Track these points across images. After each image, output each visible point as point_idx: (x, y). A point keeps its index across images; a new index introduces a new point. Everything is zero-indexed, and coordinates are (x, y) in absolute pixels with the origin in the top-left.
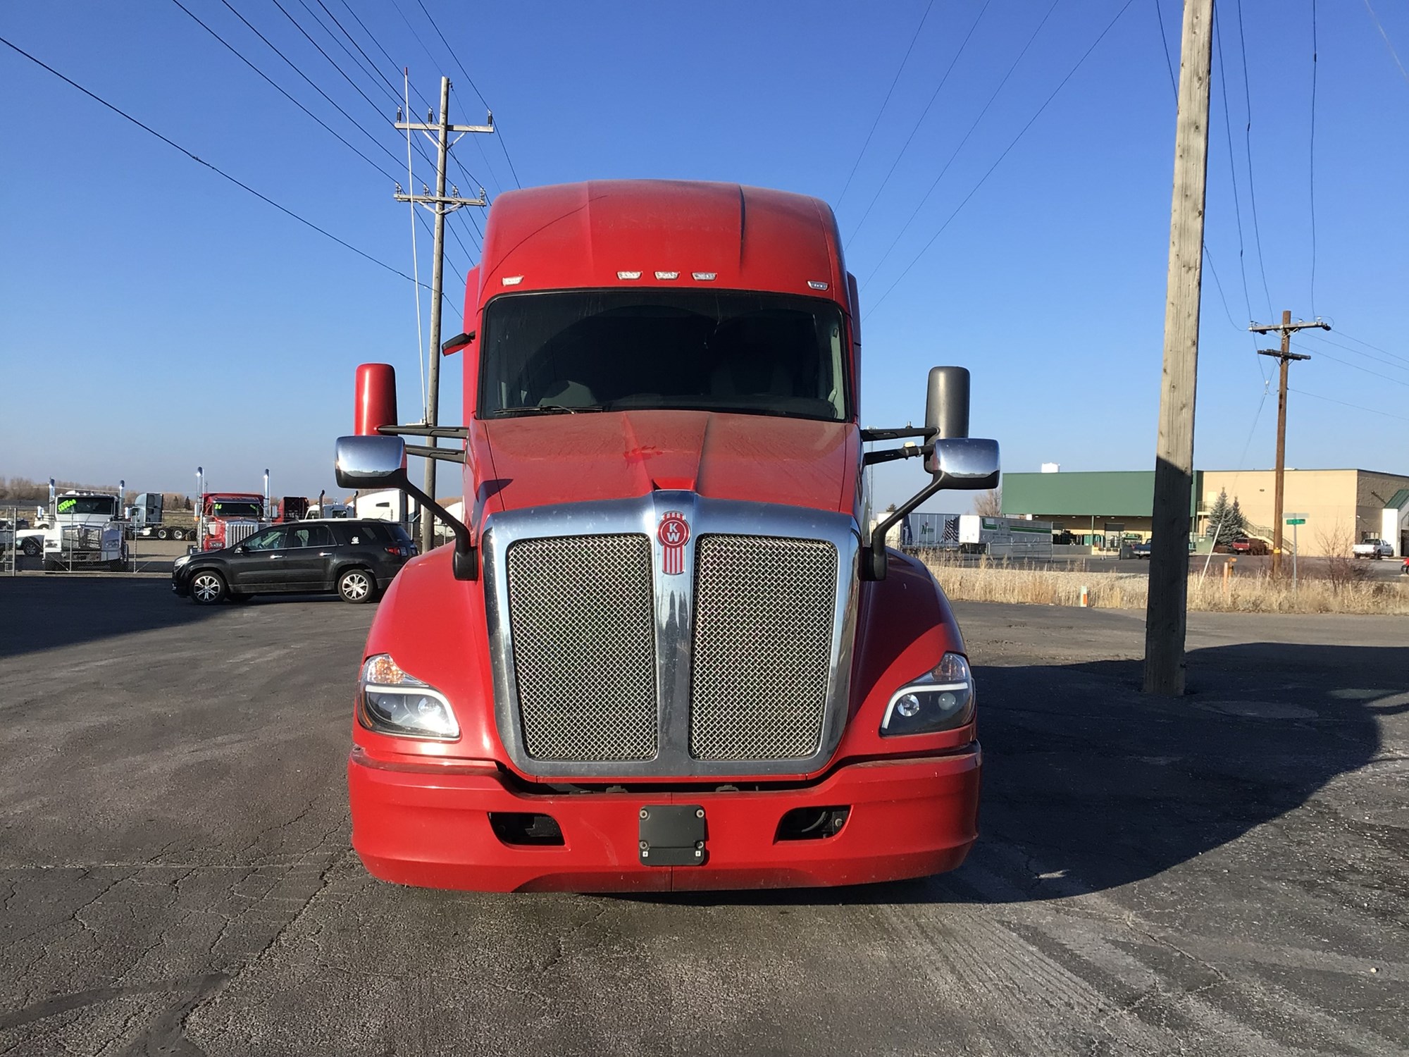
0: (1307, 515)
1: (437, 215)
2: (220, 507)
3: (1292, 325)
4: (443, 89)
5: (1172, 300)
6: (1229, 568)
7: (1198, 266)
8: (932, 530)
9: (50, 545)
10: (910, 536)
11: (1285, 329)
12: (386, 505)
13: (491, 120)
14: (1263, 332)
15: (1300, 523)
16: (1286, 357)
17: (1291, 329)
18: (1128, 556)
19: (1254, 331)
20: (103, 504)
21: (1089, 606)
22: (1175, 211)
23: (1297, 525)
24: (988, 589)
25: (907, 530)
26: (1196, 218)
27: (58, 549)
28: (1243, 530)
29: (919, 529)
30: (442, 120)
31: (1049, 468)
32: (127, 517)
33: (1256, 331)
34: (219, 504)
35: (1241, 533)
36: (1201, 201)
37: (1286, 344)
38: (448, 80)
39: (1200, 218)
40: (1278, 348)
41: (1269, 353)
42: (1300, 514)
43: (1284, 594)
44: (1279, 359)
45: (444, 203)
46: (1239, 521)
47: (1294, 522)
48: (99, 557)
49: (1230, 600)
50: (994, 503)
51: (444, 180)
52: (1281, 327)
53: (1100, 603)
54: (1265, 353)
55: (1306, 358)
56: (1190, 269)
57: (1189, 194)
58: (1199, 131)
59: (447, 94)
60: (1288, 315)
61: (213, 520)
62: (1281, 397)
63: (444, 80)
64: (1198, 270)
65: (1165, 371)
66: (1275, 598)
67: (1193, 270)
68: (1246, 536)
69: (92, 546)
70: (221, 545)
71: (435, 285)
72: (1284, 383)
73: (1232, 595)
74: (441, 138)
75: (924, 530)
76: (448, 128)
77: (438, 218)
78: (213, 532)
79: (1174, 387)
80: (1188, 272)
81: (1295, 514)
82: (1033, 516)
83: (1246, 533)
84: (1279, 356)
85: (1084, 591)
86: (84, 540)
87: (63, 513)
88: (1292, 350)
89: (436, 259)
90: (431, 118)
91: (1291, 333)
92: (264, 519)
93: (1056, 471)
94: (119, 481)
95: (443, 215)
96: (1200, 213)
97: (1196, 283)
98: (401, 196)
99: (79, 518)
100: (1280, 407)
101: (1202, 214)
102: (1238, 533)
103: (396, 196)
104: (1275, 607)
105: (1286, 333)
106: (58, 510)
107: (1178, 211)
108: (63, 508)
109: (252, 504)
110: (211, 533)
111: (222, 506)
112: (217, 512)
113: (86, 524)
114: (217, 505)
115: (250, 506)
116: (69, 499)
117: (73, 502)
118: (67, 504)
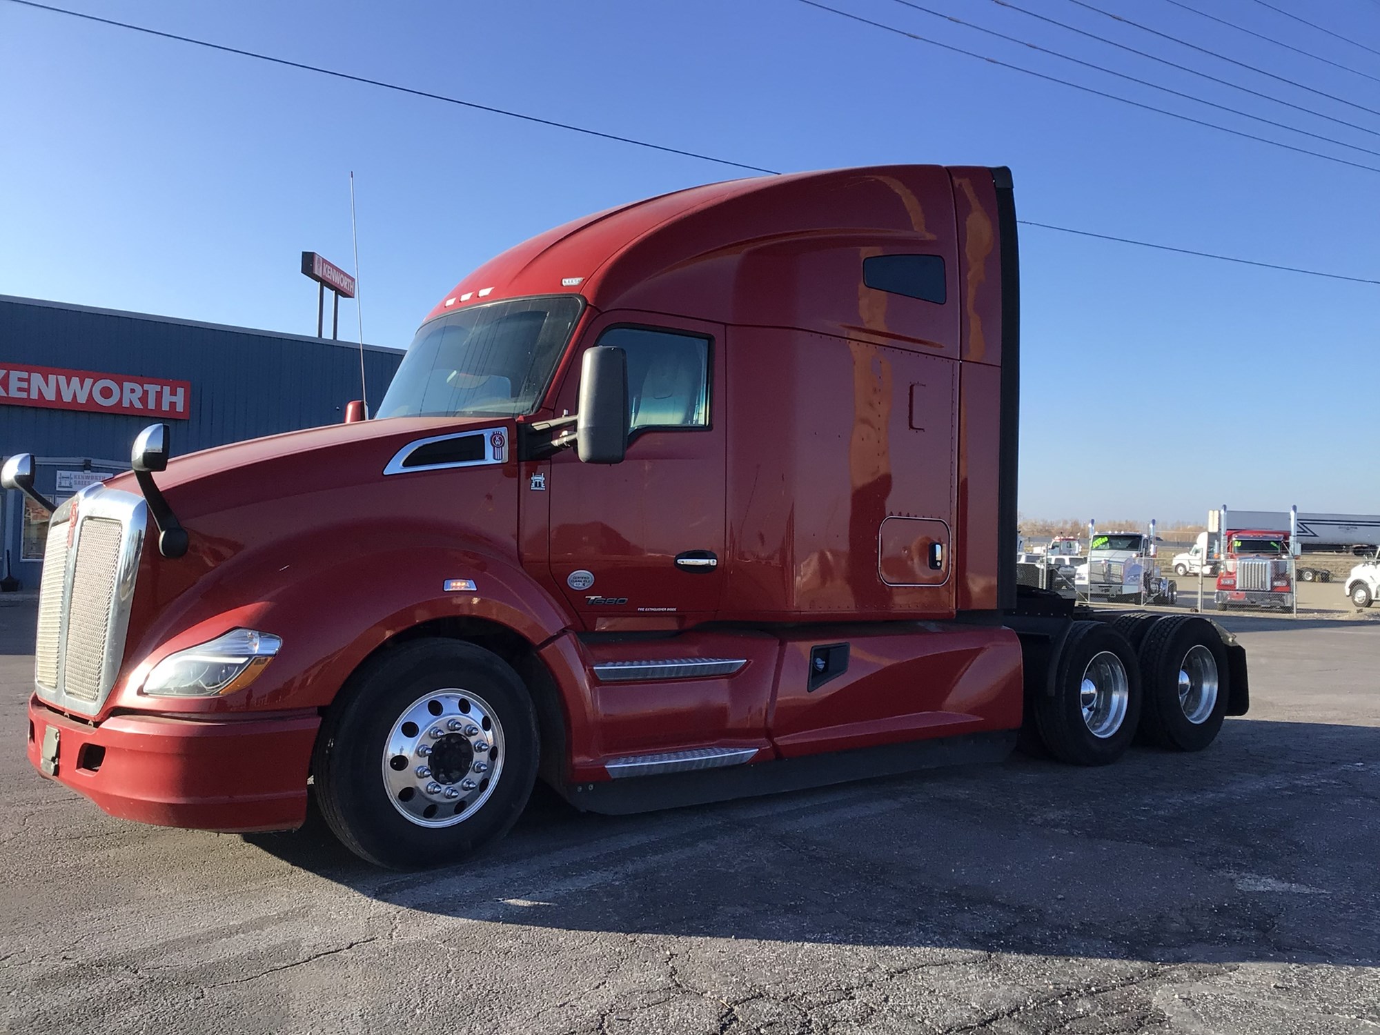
2: (1239, 544)
9: (1080, 578)
20: (1134, 542)
27: (1086, 582)
32: (1152, 554)
34: (1239, 541)
48: (1121, 590)
61: (1232, 557)
69: (1115, 580)
70: (1232, 583)
86: (1108, 573)
87: (1097, 549)
92: (1284, 557)
94: (1151, 520)
99: (1106, 554)
106: (1092, 547)
108: (1096, 545)
109: (1274, 541)
110: (1229, 570)
111: (1242, 544)
112: (1236, 549)
113: (1111, 560)
114: (1237, 542)
115: (1272, 543)
116: (1102, 537)
117: (1106, 539)
118: (1101, 541)
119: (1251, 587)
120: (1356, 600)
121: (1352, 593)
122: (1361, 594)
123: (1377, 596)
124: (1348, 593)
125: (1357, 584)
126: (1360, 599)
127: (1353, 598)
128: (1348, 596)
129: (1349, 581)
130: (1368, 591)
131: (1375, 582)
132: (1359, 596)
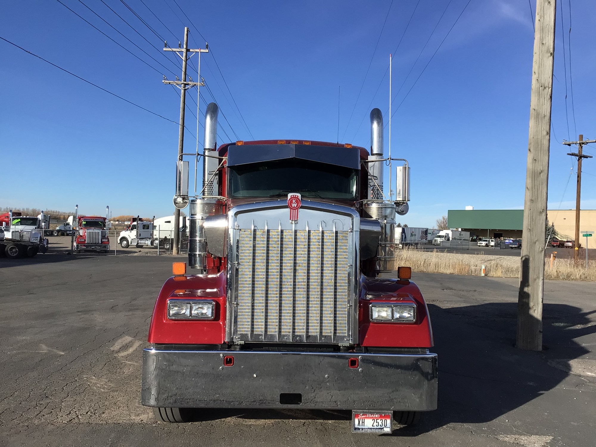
0: (593, 232)
1: (182, 90)
2: (85, 223)
3: (584, 141)
4: (186, 33)
5: (534, 107)
6: (553, 256)
7: (550, 86)
8: (415, 235)
10: (405, 237)
11: (580, 143)
12: (169, 222)
13: (207, 47)
14: (569, 145)
15: (589, 236)
16: (581, 157)
17: (583, 143)
18: (504, 247)
19: (565, 144)
21: (486, 275)
22: (535, 53)
23: (588, 237)
24: (437, 265)
25: (404, 235)
26: (549, 57)
28: (556, 237)
29: (410, 235)
30: (185, 47)
31: (469, 208)
33: (566, 144)
34: (85, 221)
35: (555, 238)
36: (552, 47)
37: (581, 151)
38: (188, 29)
39: (551, 58)
40: (577, 152)
41: (573, 155)
42: (590, 232)
43: (582, 271)
44: (578, 158)
45: (185, 84)
46: (554, 232)
47: (587, 236)
49: (555, 274)
50: (445, 223)
51: (185, 74)
52: (578, 142)
53: (491, 274)
54: (570, 155)
55: (590, 157)
56: (545, 88)
57: (544, 42)
58: (550, 5)
59: (187, 35)
60: (581, 137)
61: (82, 229)
62: (578, 177)
63: (186, 29)
64: (550, 89)
65: (530, 150)
66: (578, 272)
67: (547, 88)
68: (558, 239)
70: (84, 240)
71: (181, 122)
72: (580, 169)
73: (556, 271)
74: (184, 54)
75: (412, 235)
76: (188, 50)
77: (182, 91)
78: (81, 234)
79: (535, 160)
80: (544, 90)
81: (587, 232)
82: (462, 229)
83: (558, 238)
84: (577, 156)
85: (483, 267)
88: (584, 153)
89: (181, 110)
90: (180, 46)
91: (583, 145)
92: (105, 228)
93: (472, 209)
94: (41, 211)
95: (185, 90)
96: (551, 54)
97: (549, 97)
98: (166, 81)
99: (20, 228)
100: (578, 181)
101: (552, 54)
102: (554, 238)
103: (163, 81)
104: (578, 277)
105: (581, 145)
106: (12, 224)
107: (538, 53)
108: (14, 223)
109: (100, 222)
110: (81, 235)
111: (86, 223)
112: (83, 225)
113: (23, 230)
114: (84, 222)
115: (99, 222)
116: (18, 219)
117: (19, 220)
118: (16, 221)
119: (92, 242)
120: (123, 245)
121: (121, 243)
122: (125, 242)
123: (131, 243)
124: (119, 242)
125: (123, 239)
126: (124, 245)
127: (121, 245)
128: (119, 244)
129: (119, 238)
130: (128, 241)
131: (130, 238)
132: (124, 243)
